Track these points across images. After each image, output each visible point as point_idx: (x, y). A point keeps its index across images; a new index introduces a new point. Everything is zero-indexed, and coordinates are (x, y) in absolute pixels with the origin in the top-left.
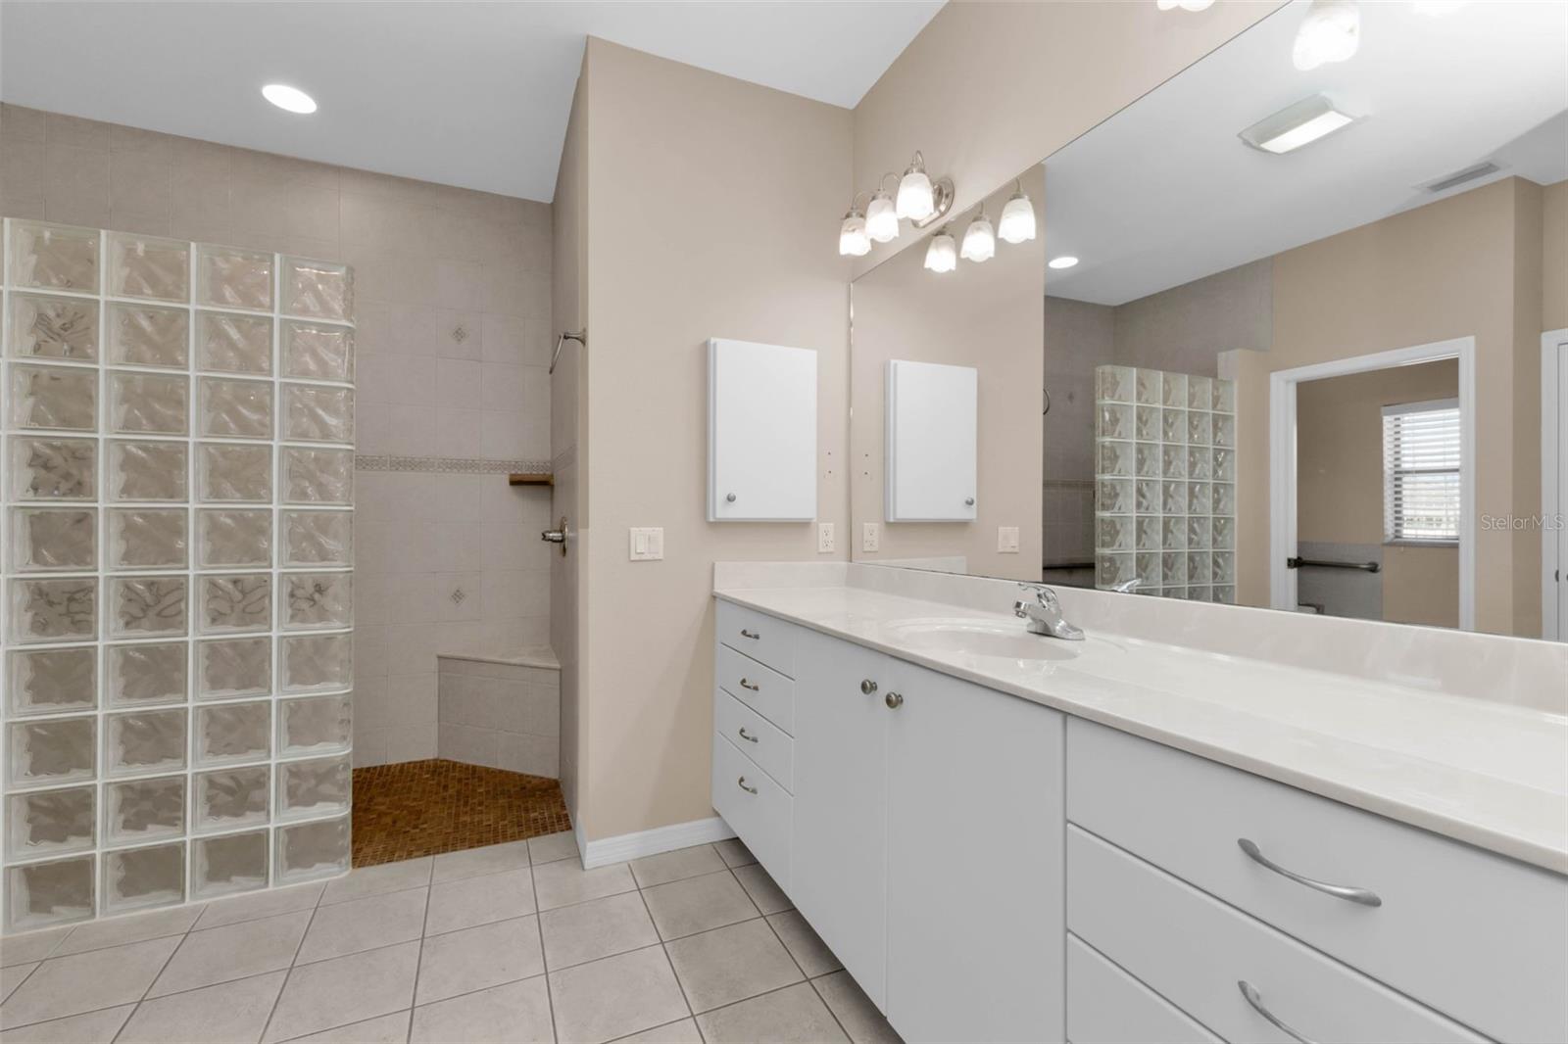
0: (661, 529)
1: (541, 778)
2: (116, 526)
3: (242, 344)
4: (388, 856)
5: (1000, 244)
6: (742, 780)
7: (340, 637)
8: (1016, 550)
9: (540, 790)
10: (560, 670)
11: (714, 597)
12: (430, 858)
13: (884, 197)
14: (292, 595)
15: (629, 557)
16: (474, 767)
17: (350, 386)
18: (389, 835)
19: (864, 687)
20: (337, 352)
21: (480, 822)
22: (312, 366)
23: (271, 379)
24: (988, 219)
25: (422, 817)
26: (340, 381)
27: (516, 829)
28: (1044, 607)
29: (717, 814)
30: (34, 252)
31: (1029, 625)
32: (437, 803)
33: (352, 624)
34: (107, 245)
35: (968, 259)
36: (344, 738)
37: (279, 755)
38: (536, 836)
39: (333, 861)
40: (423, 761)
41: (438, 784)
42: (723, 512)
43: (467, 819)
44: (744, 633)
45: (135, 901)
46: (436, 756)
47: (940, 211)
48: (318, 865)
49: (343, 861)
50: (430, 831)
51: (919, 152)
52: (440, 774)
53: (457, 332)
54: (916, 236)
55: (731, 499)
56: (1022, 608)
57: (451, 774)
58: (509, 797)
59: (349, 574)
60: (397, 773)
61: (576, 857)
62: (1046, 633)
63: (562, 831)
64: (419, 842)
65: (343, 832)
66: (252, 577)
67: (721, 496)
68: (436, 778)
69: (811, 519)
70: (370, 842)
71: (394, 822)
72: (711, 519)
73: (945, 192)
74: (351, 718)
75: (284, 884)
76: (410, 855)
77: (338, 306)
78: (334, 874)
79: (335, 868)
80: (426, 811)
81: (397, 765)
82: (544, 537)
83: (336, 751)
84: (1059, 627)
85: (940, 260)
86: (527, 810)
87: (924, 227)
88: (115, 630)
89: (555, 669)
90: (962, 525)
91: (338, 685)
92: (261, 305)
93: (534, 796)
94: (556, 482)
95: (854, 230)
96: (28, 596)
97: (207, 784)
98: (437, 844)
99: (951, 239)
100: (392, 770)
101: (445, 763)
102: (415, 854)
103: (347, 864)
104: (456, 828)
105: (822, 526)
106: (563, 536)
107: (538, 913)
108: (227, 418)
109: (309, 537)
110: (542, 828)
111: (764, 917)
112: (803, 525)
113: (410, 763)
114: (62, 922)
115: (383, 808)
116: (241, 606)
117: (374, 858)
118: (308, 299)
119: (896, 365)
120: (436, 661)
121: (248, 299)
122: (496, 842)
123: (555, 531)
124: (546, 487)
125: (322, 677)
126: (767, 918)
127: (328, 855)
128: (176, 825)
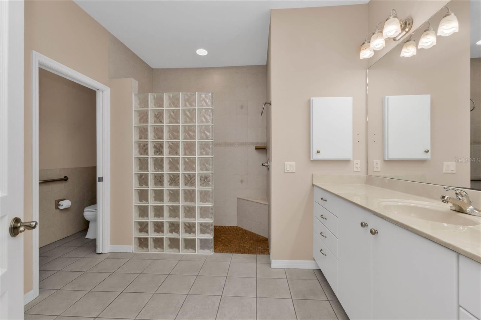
0: (295, 162)
1: (263, 237)
2: (168, 161)
3: (190, 116)
4: (222, 251)
5: (439, 38)
6: (321, 250)
7: (210, 191)
8: (455, 172)
9: (262, 240)
10: (268, 205)
11: (313, 185)
12: (232, 254)
13: (378, 32)
14: (200, 179)
15: (284, 171)
16: (246, 230)
17: (212, 124)
18: (223, 245)
19: (362, 224)
20: (209, 115)
21: (245, 247)
22: (204, 120)
23: (195, 124)
24: (432, 29)
25: (232, 242)
26: (210, 123)
27: (254, 251)
28: (460, 199)
29: (315, 260)
30: (154, 100)
31: (451, 207)
32: (235, 239)
33: (213, 188)
34: (166, 96)
35: (422, 48)
36: (212, 218)
37: (198, 220)
38: (259, 254)
39: (209, 250)
40: (234, 227)
41: (237, 234)
42: (315, 156)
43: (242, 245)
44: (322, 199)
45: (171, 250)
46: (237, 226)
47: (406, 31)
48: (206, 250)
49: (212, 250)
50: (233, 246)
51: (394, 10)
52: (237, 231)
53: (241, 107)
54: (394, 44)
55: (318, 152)
56: (446, 198)
57: (240, 232)
58: (254, 241)
59: (212, 174)
60: (227, 229)
61: (269, 263)
62: (461, 211)
63: (267, 254)
64: (230, 249)
65: (212, 242)
66: (192, 174)
67: (315, 152)
68: (236, 232)
69: (350, 159)
70: (219, 246)
71: (225, 242)
72: (312, 159)
73: (408, 23)
74: (213, 213)
75: (200, 252)
76: (227, 252)
77: (209, 104)
78: (209, 252)
79: (210, 252)
80: (233, 241)
81: (228, 226)
82: (262, 165)
83: (209, 221)
84: (469, 209)
85: (408, 52)
86: (258, 246)
87: (399, 40)
88: (168, 186)
89: (267, 205)
90: (423, 161)
91: (210, 203)
92: (194, 106)
93: (260, 242)
94: (267, 148)
95: (366, 49)
96: (153, 177)
97: (184, 225)
98: (234, 251)
99: (414, 42)
100: (226, 228)
101: (239, 228)
102: (228, 252)
103: (212, 251)
104: (239, 247)
105: (355, 162)
106: (268, 165)
107: (257, 278)
108: (187, 135)
109: (203, 164)
110: (262, 252)
111: (329, 301)
112: (347, 161)
113: (231, 226)
114: (159, 252)
115: (223, 238)
116: (190, 181)
117: (219, 251)
118: (203, 102)
119: (388, 98)
120: (237, 199)
121: (191, 105)
122: (249, 254)
123: (266, 163)
124: (266, 150)
125: (207, 201)
126: (330, 302)
127: (209, 248)
128: (178, 233)
